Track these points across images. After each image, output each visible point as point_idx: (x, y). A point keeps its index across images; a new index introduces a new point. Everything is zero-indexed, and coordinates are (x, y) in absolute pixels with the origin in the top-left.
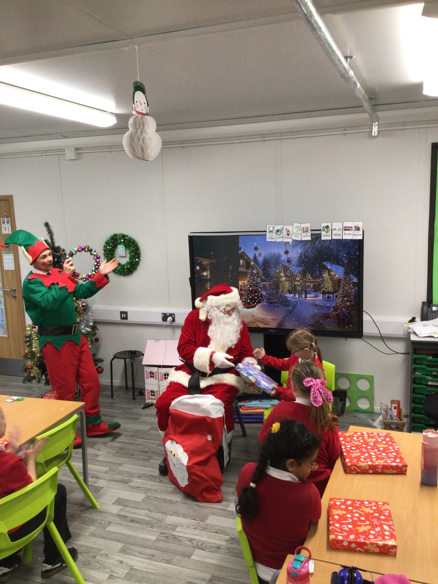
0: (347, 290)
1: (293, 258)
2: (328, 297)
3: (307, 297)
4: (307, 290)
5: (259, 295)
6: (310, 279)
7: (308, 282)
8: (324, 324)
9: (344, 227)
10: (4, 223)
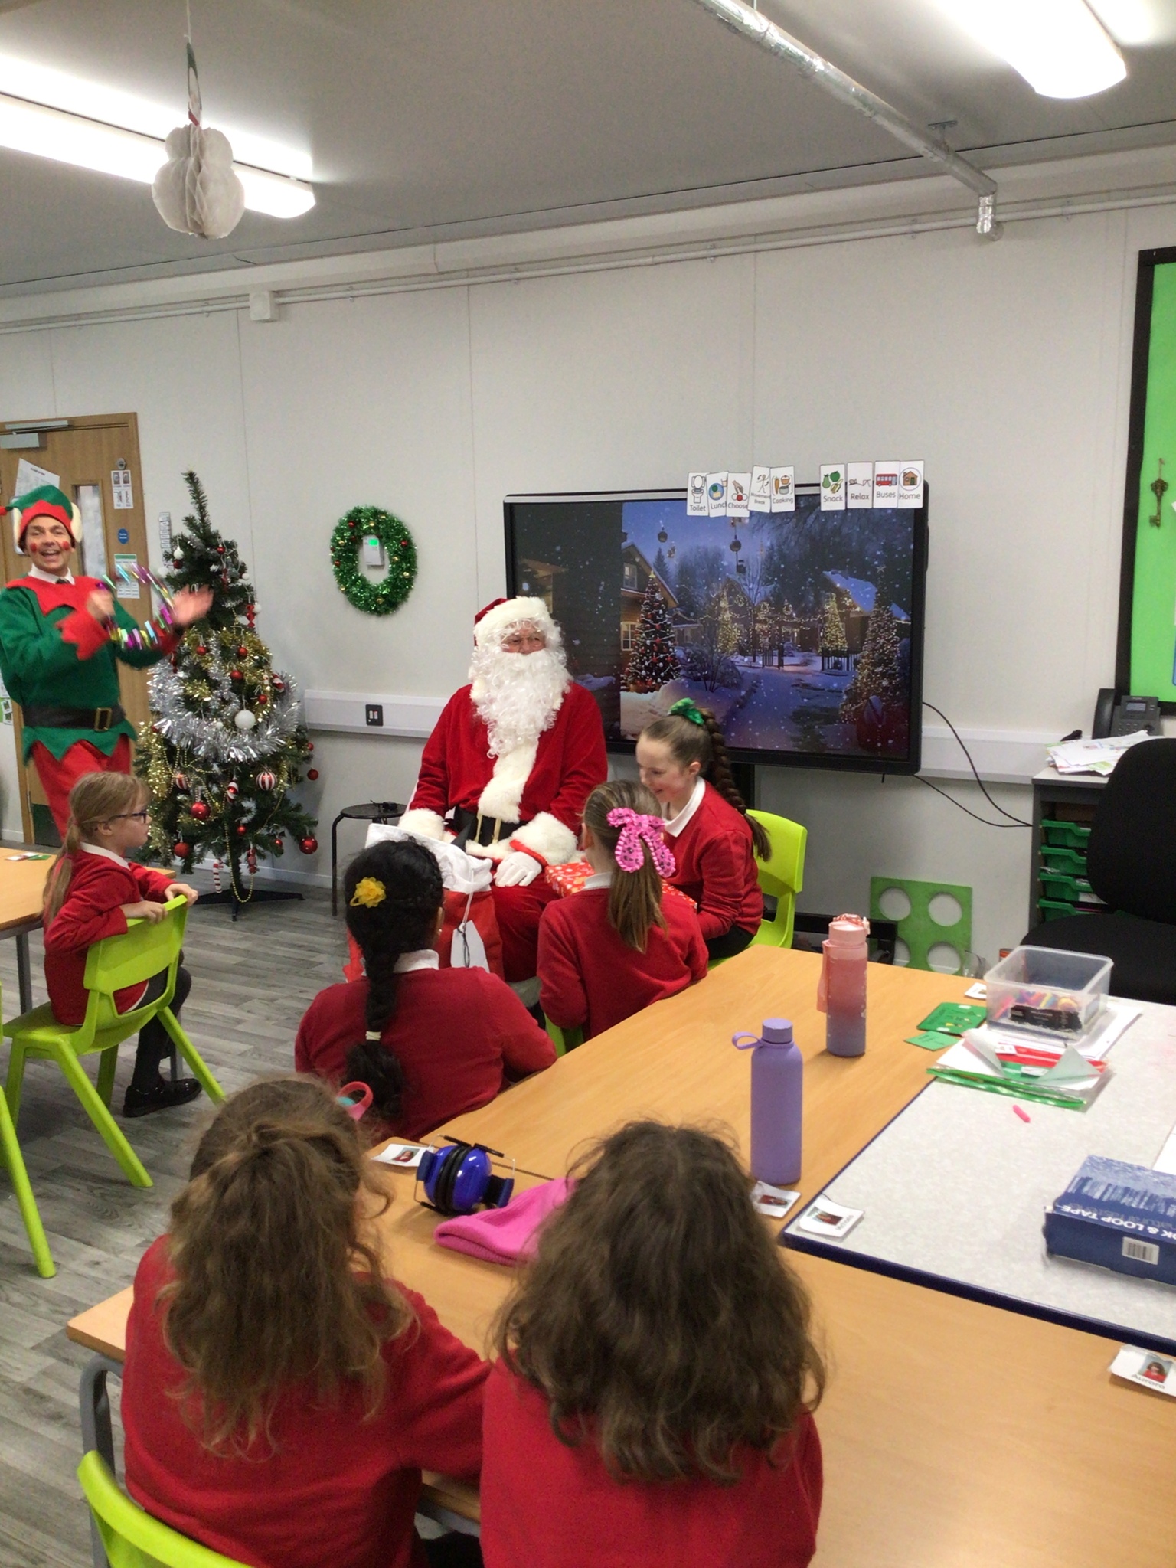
0: (882, 647)
1: (751, 561)
2: (837, 665)
3: (783, 665)
4: (785, 646)
5: (667, 657)
6: (790, 617)
7: (786, 624)
8: (823, 737)
9: (878, 476)
10: (117, 482)
